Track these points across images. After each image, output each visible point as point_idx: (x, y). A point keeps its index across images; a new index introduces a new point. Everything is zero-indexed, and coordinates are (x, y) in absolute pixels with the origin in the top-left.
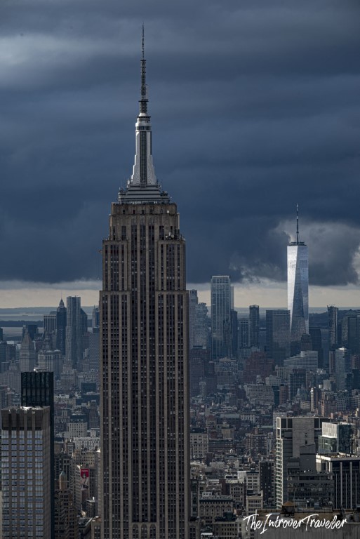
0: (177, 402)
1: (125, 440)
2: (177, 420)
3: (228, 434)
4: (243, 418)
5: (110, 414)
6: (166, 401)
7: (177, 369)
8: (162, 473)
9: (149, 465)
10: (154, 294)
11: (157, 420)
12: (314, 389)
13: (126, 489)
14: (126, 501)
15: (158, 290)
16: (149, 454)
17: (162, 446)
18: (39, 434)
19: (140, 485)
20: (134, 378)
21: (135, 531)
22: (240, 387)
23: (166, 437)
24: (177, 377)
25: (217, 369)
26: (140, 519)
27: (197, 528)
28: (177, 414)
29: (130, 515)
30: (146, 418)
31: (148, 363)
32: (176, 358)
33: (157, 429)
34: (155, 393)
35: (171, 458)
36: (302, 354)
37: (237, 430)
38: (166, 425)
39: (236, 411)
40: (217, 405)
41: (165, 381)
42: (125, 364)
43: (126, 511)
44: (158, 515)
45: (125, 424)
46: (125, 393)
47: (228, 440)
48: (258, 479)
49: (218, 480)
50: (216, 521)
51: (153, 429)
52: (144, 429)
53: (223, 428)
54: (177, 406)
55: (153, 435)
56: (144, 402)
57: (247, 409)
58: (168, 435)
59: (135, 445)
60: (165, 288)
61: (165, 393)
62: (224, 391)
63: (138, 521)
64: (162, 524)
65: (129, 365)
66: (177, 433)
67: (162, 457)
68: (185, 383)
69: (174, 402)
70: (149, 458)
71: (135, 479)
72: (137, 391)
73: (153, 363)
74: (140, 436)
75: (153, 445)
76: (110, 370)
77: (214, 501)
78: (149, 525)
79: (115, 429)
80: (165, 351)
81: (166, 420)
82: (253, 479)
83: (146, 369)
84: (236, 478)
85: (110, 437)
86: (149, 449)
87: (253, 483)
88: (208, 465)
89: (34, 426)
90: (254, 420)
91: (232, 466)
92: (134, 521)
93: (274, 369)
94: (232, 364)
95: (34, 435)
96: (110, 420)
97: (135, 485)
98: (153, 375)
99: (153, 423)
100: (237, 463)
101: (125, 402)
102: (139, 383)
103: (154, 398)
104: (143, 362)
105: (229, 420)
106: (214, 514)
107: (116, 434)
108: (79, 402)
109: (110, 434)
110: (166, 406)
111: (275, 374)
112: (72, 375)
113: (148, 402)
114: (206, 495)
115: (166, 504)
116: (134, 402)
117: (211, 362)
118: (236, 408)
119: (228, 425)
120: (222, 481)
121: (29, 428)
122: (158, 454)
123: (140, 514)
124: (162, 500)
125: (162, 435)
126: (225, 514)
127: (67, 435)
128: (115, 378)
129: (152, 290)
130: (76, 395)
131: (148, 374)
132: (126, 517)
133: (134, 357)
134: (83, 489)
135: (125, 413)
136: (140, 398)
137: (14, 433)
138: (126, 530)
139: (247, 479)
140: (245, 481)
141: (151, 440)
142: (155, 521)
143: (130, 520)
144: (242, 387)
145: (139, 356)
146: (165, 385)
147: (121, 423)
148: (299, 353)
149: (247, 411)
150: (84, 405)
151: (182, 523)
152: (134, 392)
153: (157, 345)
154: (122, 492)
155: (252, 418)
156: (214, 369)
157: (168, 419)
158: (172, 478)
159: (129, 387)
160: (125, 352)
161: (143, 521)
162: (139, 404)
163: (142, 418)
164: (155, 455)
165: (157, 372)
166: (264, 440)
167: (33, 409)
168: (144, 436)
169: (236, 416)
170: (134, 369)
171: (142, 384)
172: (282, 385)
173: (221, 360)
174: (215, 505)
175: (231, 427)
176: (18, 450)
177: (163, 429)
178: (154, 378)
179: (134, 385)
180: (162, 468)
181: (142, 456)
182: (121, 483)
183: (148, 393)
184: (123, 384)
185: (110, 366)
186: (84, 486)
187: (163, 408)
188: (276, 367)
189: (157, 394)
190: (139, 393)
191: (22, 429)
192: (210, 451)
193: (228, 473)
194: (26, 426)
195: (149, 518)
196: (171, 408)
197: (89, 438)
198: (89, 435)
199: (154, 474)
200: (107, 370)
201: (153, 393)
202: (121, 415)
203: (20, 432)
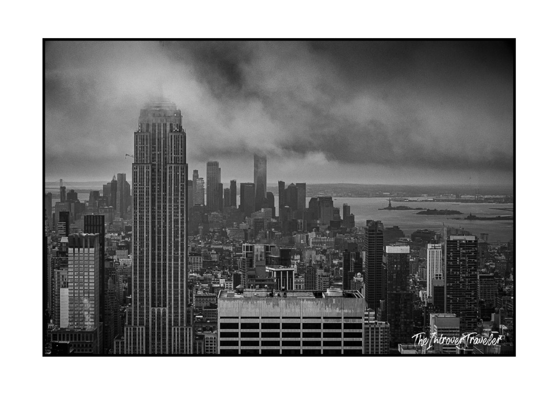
0: (180, 233)
1: (147, 256)
2: (180, 244)
3: (215, 258)
4: (225, 248)
5: (138, 240)
6: (173, 233)
7: (180, 213)
8: (170, 277)
9: (162, 272)
10: (166, 165)
11: (168, 244)
12: (269, 232)
13: (147, 287)
14: (147, 294)
15: (169, 164)
16: (162, 265)
17: (170, 260)
18: (92, 250)
19: (156, 284)
20: (153, 217)
21: (153, 312)
22: (224, 230)
23: (173, 254)
24: (180, 218)
25: (210, 219)
26: (157, 305)
27: (192, 311)
28: (180, 240)
29: (150, 303)
30: (160, 243)
31: (162, 208)
32: (180, 206)
33: (168, 249)
34: (166, 227)
35: (176, 268)
36: (263, 210)
37: (221, 255)
38: (173, 247)
39: (221, 244)
40: (209, 241)
41: (173, 220)
42: (148, 209)
43: (148, 300)
44: (167, 303)
45: (148, 246)
46: (147, 227)
47: (214, 261)
48: (232, 284)
49: (207, 285)
50: (205, 308)
51: (165, 250)
52: (159, 249)
53: (212, 254)
54: (180, 235)
55: (165, 253)
56: (159, 233)
57: (227, 243)
58: (174, 253)
59: (153, 259)
60: (173, 162)
61: (173, 227)
62: (214, 232)
63: (155, 306)
64: (170, 308)
65: (150, 209)
66: (180, 252)
67: (170, 267)
68: (185, 221)
69: (178, 233)
70: (162, 267)
71: (153, 281)
72: (155, 226)
73: (165, 208)
74: (156, 254)
75: (165, 260)
76: (138, 212)
77: (204, 297)
78: (162, 309)
79: (141, 249)
80: (173, 201)
81: (173, 244)
82: (229, 284)
83: (160, 212)
84: (218, 283)
85: (138, 254)
86: (162, 262)
87: (229, 286)
88: (202, 276)
89: (89, 245)
90: (232, 250)
91: (216, 277)
92: (152, 306)
93: (245, 219)
94: (219, 216)
95: (89, 251)
96: (138, 244)
97: (153, 285)
98: (165, 216)
99: (165, 246)
100: (219, 276)
101: (148, 233)
102: (156, 221)
103: (166, 230)
104: (159, 208)
105: (216, 249)
106: (204, 304)
107: (142, 253)
108: (123, 238)
109: (138, 252)
110: (173, 235)
111: (245, 222)
112: (120, 222)
113: (162, 233)
114: (200, 293)
115: (173, 296)
116: (153, 232)
117: (206, 214)
118: (221, 243)
119: (215, 252)
120: (210, 286)
121: (86, 247)
122: (167, 265)
123: (156, 302)
124: (170, 294)
125: (170, 253)
126: (211, 304)
127: (115, 257)
128: (141, 218)
129: (165, 164)
130: (122, 234)
131: (162, 215)
132: (147, 304)
133: (153, 204)
134: (124, 290)
135: (148, 239)
136: (157, 230)
137: (76, 249)
138: (147, 312)
139: (226, 284)
140: (224, 285)
141: (163, 256)
142: (166, 306)
143: (150, 306)
144: (225, 230)
145: (156, 204)
146: (173, 222)
147: (145, 246)
148: (261, 210)
149: (227, 244)
150: (127, 239)
151: (182, 308)
152: (153, 226)
153: (168, 197)
154: (145, 289)
155: (231, 249)
156: (207, 219)
157: (174, 243)
158: (176, 280)
159: (150, 224)
160: (148, 202)
161: (158, 306)
162: (157, 234)
163: (158, 243)
164: (166, 266)
165: (168, 214)
166: (237, 261)
167: (89, 235)
168: (159, 254)
169: (221, 247)
170: (153, 212)
171: (158, 222)
172: (249, 228)
173: (212, 213)
174: (205, 299)
175: (217, 253)
176: (79, 260)
177: (171, 250)
178: (166, 218)
179: (153, 223)
180: (170, 274)
181: (158, 266)
182: (145, 283)
183: (162, 227)
184: (146, 222)
185: (138, 210)
186: (125, 288)
187: (171, 236)
188: (246, 218)
189: (168, 228)
190: (156, 227)
191: (82, 247)
192: (203, 267)
193: (214, 281)
194: (84, 245)
195: (162, 305)
196: (176, 237)
197: (129, 259)
198: (129, 257)
199: (165, 278)
200: (137, 213)
201: (165, 227)
202: (145, 240)
203: (81, 249)
